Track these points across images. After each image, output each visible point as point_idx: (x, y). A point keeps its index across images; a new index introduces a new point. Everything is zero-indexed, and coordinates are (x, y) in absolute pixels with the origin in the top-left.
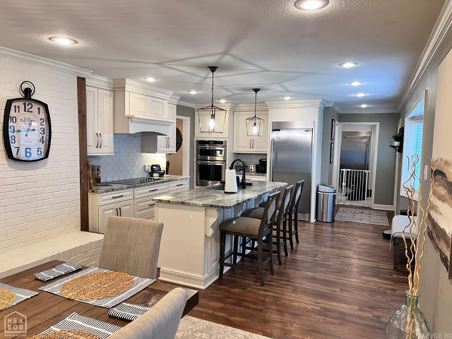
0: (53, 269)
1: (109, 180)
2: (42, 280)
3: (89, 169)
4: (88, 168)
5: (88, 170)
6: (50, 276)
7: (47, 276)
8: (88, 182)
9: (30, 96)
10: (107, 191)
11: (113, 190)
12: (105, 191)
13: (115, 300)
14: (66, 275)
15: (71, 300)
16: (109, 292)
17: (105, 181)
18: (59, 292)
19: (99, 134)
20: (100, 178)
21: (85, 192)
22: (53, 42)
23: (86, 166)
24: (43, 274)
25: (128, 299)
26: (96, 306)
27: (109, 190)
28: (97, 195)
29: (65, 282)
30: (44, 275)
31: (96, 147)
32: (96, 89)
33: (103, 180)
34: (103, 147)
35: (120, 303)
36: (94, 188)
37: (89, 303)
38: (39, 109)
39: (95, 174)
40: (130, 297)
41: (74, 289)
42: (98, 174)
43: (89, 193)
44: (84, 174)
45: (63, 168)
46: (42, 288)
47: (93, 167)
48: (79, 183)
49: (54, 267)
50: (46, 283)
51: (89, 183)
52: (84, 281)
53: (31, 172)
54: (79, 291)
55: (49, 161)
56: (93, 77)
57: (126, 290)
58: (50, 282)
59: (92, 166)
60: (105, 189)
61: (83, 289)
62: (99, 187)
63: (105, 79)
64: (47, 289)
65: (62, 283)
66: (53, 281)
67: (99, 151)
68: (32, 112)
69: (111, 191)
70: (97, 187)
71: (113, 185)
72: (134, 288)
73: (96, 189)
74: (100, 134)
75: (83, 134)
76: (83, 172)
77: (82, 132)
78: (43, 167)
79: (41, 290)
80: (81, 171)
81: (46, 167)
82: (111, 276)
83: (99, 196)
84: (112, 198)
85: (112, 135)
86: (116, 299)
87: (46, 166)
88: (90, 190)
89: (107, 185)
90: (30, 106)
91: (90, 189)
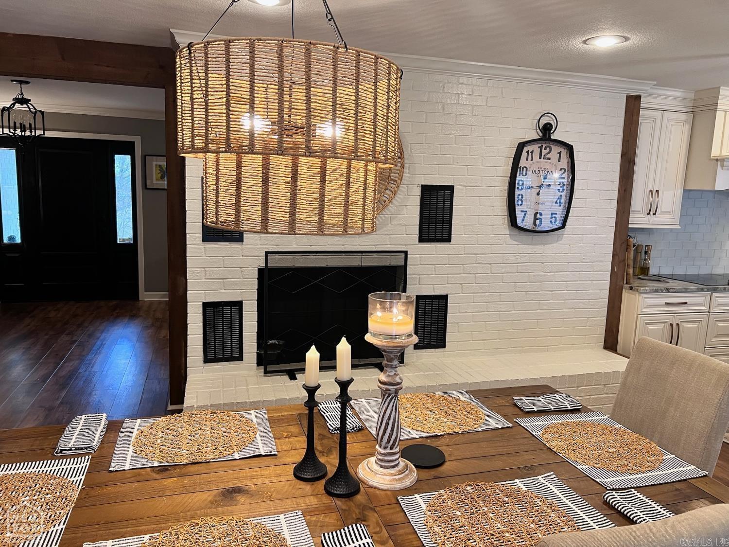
0: (539, 398)
1: (665, 271)
2: (522, 408)
3: (629, 250)
4: (627, 248)
5: (627, 251)
6: (533, 407)
7: (530, 405)
8: (625, 272)
9: (550, 134)
10: (656, 291)
11: (668, 290)
12: (652, 291)
13: (620, 478)
14: (556, 413)
15: (553, 453)
16: (614, 463)
17: (657, 273)
18: (539, 433)
19: (654, 192)
20: (649, 268)
21: (618, 287)
22: (589, 46)
23: (625, 246)
24: (524, 399)
25: (643, 486)
26: (588, 476)
27: (661, 289)
28: (637, 295)
29: (551, 422)
30: (526, 403)
31: (646, 214)
32: (659, 114)
33: (653, 271)
34: (660, 214)
35: (628, 488)
36: (636, 283)
37: (579, 467)
38: (560, 153)
39: (641, 259)
40: (649, 486)
41: (562, 437)
42: (645, 260)
43: (624, 290)
44: (619, 258)
45: (586, 246)
46: (519, 420)
47: (638, 248)
48: (610, 272)
49: (542, 394)
50: (526, 416)
51: (625, 274)
52: (580, 430)
53: (539, 248)
54: (567, 442)
55: (565, 233)
56: (655, 91)
57: (644, 469)
58: (533, 415)
59: (634, 246)
60: (653, 286)
61: (574, 442)
62: (644, 281)
63: (678, 93)
64: (525, 424)
65: (547, 422)
66: (536, 414)
67: (652, 220)
68: (549, 159)
69: (665, 291)
70: (641, 281)
71: (670, 281)
72: (661, 473)
73: (638, 285)
74: (657, 191)
75: (625, 190)
76: (617, 255)
77: (623, 189)
78: (557, 242)
79: (517, 422)
80: (615, 253)
81: (560, 242)
82: (625, 437)
83: (641, 297)
84: (665, 304)
85: (679, 192)
86: (623, 478)
87: (561, 240)
88: (627, 285)
89: (659, 281)
90: (548, 149)
91: (626, 283)
